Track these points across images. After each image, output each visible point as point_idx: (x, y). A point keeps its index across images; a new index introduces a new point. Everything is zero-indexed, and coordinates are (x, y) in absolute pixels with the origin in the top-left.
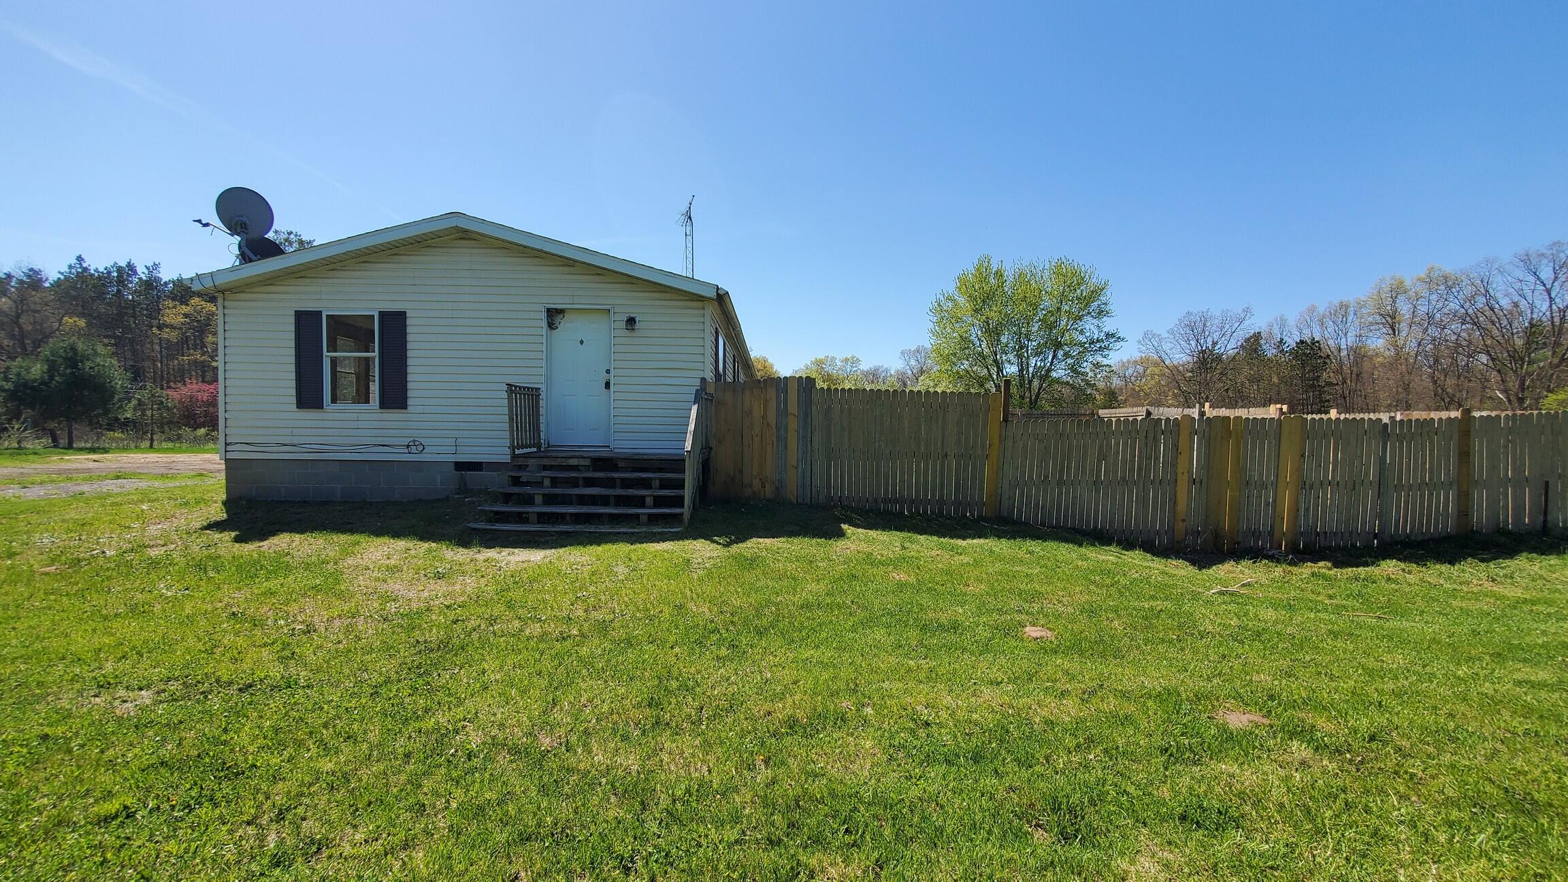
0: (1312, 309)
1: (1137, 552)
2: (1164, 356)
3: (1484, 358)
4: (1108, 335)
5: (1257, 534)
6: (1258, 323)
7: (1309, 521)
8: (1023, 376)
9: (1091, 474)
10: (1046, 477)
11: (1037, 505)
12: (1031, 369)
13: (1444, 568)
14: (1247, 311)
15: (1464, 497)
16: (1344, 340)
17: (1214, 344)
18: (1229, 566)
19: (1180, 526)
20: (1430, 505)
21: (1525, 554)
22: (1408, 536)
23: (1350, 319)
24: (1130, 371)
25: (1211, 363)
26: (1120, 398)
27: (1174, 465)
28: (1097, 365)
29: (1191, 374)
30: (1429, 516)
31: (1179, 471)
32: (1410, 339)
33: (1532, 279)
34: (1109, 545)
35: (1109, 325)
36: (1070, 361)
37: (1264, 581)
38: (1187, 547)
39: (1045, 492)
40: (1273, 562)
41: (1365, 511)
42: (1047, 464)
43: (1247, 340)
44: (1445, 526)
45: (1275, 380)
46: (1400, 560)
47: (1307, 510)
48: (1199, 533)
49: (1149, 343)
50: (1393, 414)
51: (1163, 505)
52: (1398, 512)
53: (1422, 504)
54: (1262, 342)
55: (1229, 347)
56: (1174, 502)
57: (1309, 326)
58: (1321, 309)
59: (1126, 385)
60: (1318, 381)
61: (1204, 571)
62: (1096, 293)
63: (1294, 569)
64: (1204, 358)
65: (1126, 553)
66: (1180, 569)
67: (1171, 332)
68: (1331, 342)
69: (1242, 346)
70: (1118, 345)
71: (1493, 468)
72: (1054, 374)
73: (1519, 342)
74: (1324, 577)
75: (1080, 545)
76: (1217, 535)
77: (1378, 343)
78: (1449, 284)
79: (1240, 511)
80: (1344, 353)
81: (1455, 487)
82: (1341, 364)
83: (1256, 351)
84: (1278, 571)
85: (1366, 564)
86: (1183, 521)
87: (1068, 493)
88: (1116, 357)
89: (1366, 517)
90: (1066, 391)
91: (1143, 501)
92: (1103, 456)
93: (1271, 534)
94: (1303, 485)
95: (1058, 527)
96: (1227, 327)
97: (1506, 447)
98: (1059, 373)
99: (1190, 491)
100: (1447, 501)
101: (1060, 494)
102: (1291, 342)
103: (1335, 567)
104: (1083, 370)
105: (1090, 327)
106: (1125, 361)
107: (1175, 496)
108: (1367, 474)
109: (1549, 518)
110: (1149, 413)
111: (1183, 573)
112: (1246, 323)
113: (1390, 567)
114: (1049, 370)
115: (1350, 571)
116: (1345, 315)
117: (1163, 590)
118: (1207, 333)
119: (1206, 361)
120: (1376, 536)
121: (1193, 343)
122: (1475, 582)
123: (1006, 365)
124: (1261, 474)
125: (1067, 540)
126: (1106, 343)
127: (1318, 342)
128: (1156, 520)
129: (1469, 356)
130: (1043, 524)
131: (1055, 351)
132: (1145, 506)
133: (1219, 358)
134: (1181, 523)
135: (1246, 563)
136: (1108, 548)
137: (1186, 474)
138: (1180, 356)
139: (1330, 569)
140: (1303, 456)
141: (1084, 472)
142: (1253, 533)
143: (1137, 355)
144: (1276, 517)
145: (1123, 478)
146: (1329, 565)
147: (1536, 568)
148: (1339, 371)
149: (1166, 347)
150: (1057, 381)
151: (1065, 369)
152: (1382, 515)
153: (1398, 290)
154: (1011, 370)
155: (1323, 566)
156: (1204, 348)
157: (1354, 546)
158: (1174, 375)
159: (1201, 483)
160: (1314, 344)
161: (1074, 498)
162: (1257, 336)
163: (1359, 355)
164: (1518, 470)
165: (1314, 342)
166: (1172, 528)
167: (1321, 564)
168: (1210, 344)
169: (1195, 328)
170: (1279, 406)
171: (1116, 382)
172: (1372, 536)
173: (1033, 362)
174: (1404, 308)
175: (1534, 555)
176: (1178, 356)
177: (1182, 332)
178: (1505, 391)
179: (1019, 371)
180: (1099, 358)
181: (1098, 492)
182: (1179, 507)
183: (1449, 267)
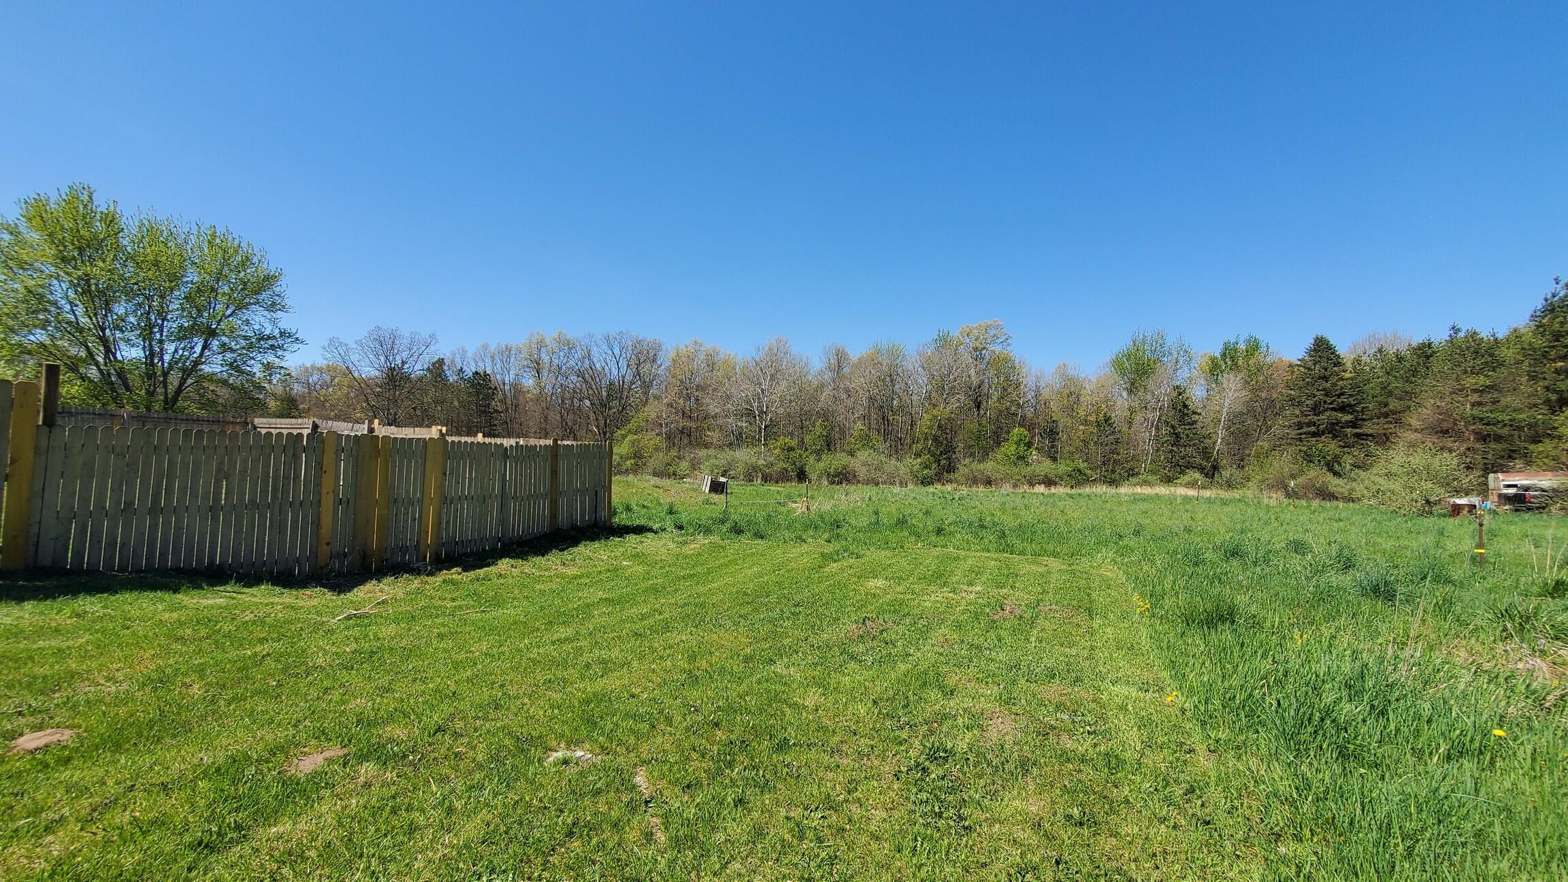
0: (485, 347)
1: (263, 587)
2: (351, 366)
3: (588, 403)
4: (282, 334)
5: (404, 550)
6: (443, 349)
7: (449, 532)
8: (152, 364)
9: (206, 497)
10: (129, 504)
11: (112, 543)
12: (167, 358)
13: (538, 560)
14: (432, 336)
15: (554, 504)
16: (507, 376)
17: (403, 363)
18: (370, 586)
19: (325, 549)
20: (534, 512)
21: (583, 542)
22: (520, 537)
23: (512, 359)
24: (315, 378)
25: (400, 381)
26: (301, 406)
27: (318, 485)
28: (268, 367)
29: (380, 389)
30: (534, 518)
31: (324, 491)
32: (548, 380)
33: (610, 352)
34: (225, 583)
35: (286, 321)
36: (229, 356)
37: (401, 595)
38: (332, 570)
39: (127, 527)
40: (413, 574)
41: (492, 520)
42: (131, 485)
43: (434, 364)
44: (543, 527)
45: (456, 403)
46: (512, 557)
47: (448, 522)
48: (345, 555)
49: (335, 351)
50: (518, 440)
51: (304, 528)
52: (514, 519)
53: (529, 511)
54: (446, 368)
55: (417, 368)
56: (317, 524)
57: (483, 361)
58: (493, 348)
59: (309, 393)
60: (489, 408)
61: (342, 596)
62: (268, 281)
63: (430, 579)
64: (392, 375)
65: (246, 590)
66: (314, 599)
67: (358, 343)
68: (498, 377)
69: (428, 369)
70: (296, 346)
71: (570, 482)
72: (206, 369)
73: (604, 394)
74: (453, 582)
75: (176, 591)
76: (365, 556)
77: (529, 382)
78: (570, 346)
79: (388, 528)
80: (507, 387)
81: (549, 497)
82: (504, 395)
83: (440, 375)
84: (416, 583)
85: (488, 565)
86: (328, 544)
87: (167, 524)
88: (295, 360)
89: (492, 527)
90: (223, 392)
91: (279, 527)
92: (222, 474)
93: (417, 547)
94: (445, 500)
95: (150, 569)
96: (415, 349)
97: (577, 467)
98: (214, 366)
99: (335, 511)
100: (544, 507)
101: (154, 526)
102: (469, 373)
103: (464, 571)
104: (249, 369)
105: (259, 320)
106: (309, 365)
107: (319, 517)
108: (493, 489)
109: (597, 515)
110: (315, 426)
111: (315, 602)
112: (432, 348)
113: (504, 564)
114: (197, 363)
115: (472, 574)
116: (509, 357)
117: (279, 629)
118: (396, 351)
119: (395, 378)
120: (499, 540)
121: (382, 358)
122: (553, 567)
123: (122, 345)
124: (408, 492)
125: (154, 587)
126: (281, 342)
127: (488, 375)
128: (296, 546)
129: (580, 401)
130: (122, 569)
131: (206, 341)
132: (282, 531)
133: (407, 378)
134: (325, 547)
135: (390, 579)
136: (222, 588)
137: (331, 494)
138: (369, 369)
139: (460, 574)
140: (445, 474)
141: (194, 495)
142: (401, 549)
143: (321, 362)
144: (422, 531)
145: (252, 501)
146: (459, 570)
147: (588, 551)
148: (503, 401)
149: (355, 357)
150: (211, 378)
151: (222, 365)
152: (503, 522)
153: (541, 345)
154: (131, 353)
155: (455, 574)
156: (393, 366)
157: (484, 549)
158: (363, 388)
159: (348, 503)
160: (485, 376)
161: (179, 528)
162: (441, 362)
163: (517, 389)
164: (583, 483)
165: (486, 375)
166: (315, 553)
167: (454, 570)
168: (399, 362)
169: (384, 344)
170: (439, 427)
171: (297, 389)
172: (496, 540)
173: (170, 348)
174: (545, 358)
175: (588, 542)
176: (366, 369)
177: (372, 346)
178: (597, 427)
179: (146, 358)
180: (270, 358)
181: (215, 519)
182: (323, 530)
183: (571, 335)
